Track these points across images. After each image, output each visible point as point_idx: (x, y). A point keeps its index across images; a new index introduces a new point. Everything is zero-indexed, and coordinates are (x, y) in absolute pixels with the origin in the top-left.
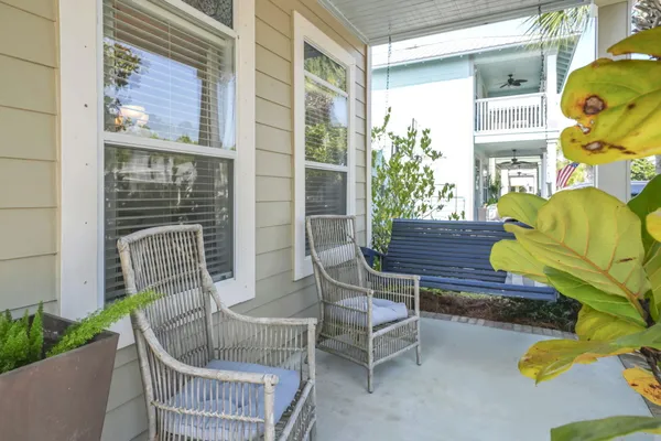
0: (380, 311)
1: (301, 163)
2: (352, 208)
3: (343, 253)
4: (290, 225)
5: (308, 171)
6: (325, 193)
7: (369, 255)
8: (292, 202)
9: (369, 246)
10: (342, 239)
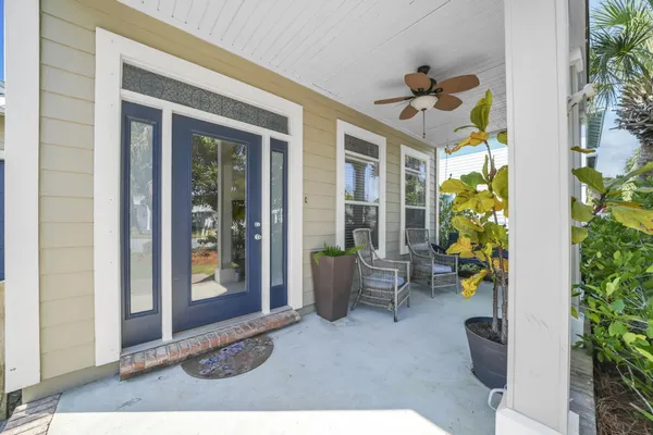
0: (437, 268)
1: (403, 206)
2: (428, 226)
3: (423, 246)
4: (398, 232)
5: (407, 210)
6: (415, 219)
7: (435, 247)
8: (399, 223)
9: (438, 244)
10: (422, 239)
